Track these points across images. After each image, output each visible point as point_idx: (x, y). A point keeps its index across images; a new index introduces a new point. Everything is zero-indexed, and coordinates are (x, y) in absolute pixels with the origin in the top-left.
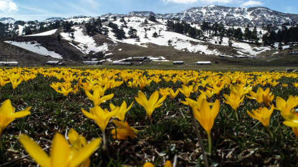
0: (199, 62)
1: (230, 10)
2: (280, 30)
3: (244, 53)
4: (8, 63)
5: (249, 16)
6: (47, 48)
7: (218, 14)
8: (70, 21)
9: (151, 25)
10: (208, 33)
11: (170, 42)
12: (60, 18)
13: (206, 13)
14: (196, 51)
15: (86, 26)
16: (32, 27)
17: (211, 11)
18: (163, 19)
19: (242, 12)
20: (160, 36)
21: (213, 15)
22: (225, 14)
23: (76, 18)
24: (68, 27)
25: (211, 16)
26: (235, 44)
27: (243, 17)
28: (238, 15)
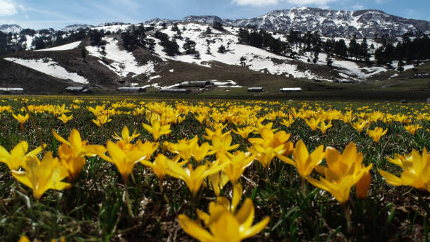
0: (284, 89)
1: (329, 14)
2: (400, 42)
3: (350, 76)
4: (9, 89)
5: (355, 23)
6: (66, 68)
7: (312, 19)
8: (99, 29)
9: (216, 35)
10: (297, 47)
11: (243, 59)
12: (85, 25)
13: (294, 19)
14: (281, 73)
15: (122, 37)
16: (45, 38)
17: (302, 16)
18: (233, 27)
19: (346, 18)
20: (228, 51)
21: (305, 22)
22: (321, 20)
23: (109, 25)
24: (97, 38)
25: (302, 22)
26: (336, 63)
27: (347, 25)
28: (341, 21)
